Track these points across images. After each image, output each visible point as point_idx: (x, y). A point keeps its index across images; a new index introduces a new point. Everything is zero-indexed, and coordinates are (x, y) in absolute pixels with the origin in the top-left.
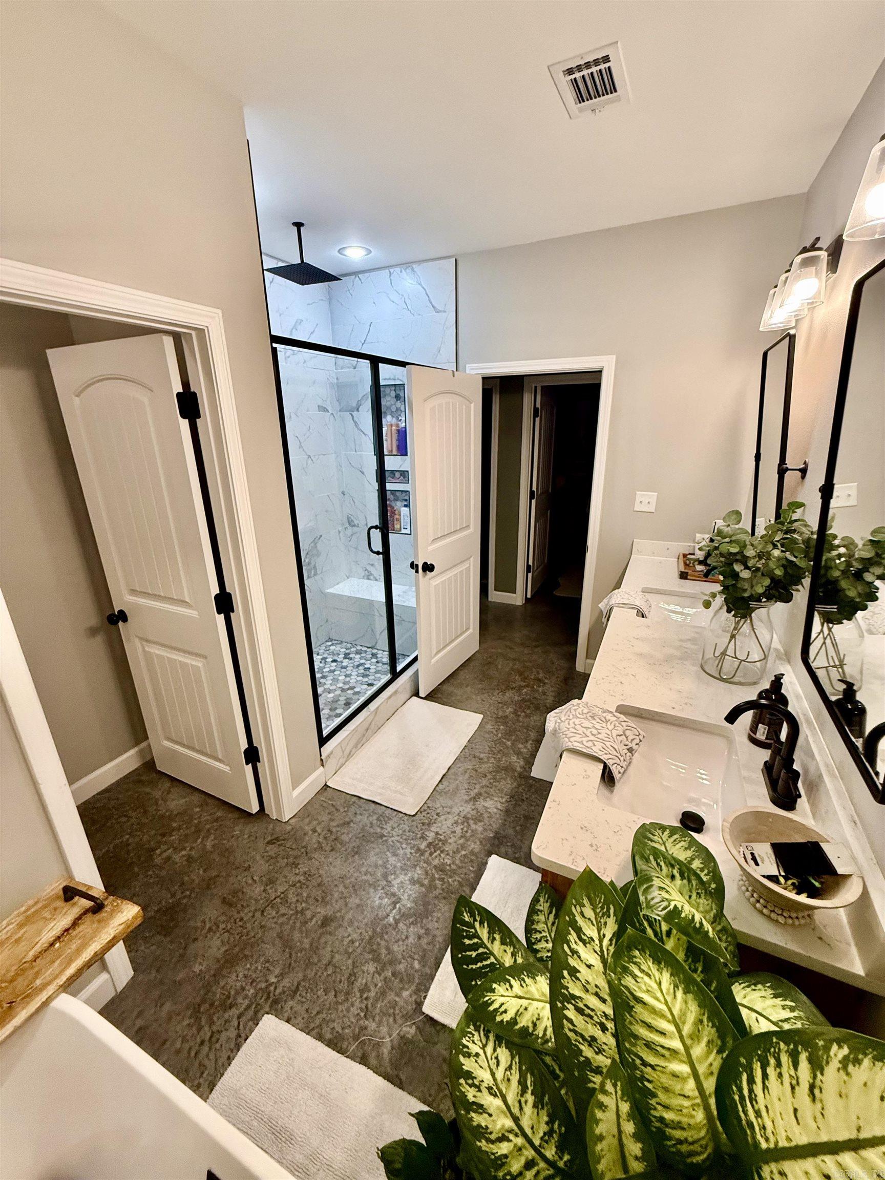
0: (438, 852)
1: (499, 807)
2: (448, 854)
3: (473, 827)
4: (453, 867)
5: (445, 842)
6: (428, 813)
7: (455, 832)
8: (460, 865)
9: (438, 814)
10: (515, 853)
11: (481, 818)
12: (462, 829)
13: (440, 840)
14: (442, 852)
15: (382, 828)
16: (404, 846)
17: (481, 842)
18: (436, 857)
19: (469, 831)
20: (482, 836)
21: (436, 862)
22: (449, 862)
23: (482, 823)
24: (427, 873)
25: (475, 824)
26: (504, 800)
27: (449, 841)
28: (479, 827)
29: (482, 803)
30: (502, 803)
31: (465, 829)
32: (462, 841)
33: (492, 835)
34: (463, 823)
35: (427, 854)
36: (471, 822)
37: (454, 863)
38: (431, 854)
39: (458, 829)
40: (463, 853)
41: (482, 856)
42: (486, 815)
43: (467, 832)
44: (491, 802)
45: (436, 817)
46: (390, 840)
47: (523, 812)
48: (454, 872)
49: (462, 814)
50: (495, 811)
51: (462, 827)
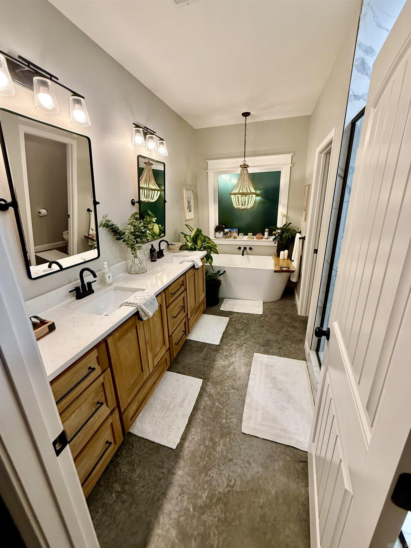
0: (238, 344)
1: (218, 362)
2: (235, 344)
3: (228, 353)
4: (231, 341)
5: (237, 347)
6: (249, 356)
7: (235, 351)
8: (229, 342)
9: (245, 356)
10: (210, 347)
11: (225, 357)
12: (232, 352)
13: (239, 347)
14: (237, 344)
15: (264, 348)
16: (252, 344)
17: (223, 348)
18: (239, 343)
19: (229, 351)
20: (223, 350)
21: (238, 341)
22: (233, 342)
23: (224, 355)
24: (240, 338)
25: (227, 354)
26: (216, 366)
27: (236, 347)
28: (225, 353)
29: (227, 363)
30: (217, 364)
31: (231, 352)
32: (231, 348)
33: (220, 351)
34: (232, 354)
35: (242, 343)
36: (229, 355)
37: (232, 342)
38: (241, 343)
39: (233, 352)
40: (229, 345)
41: (222, 345)
42: (223, 358)
43: (230, 351)
44: (222, 364)
45: (245, 355)
46: (258, 345)
47: (207, 361)
48: (231, 339)
49: (234, 357)
50: (220, 360)
51: (232, 353)
